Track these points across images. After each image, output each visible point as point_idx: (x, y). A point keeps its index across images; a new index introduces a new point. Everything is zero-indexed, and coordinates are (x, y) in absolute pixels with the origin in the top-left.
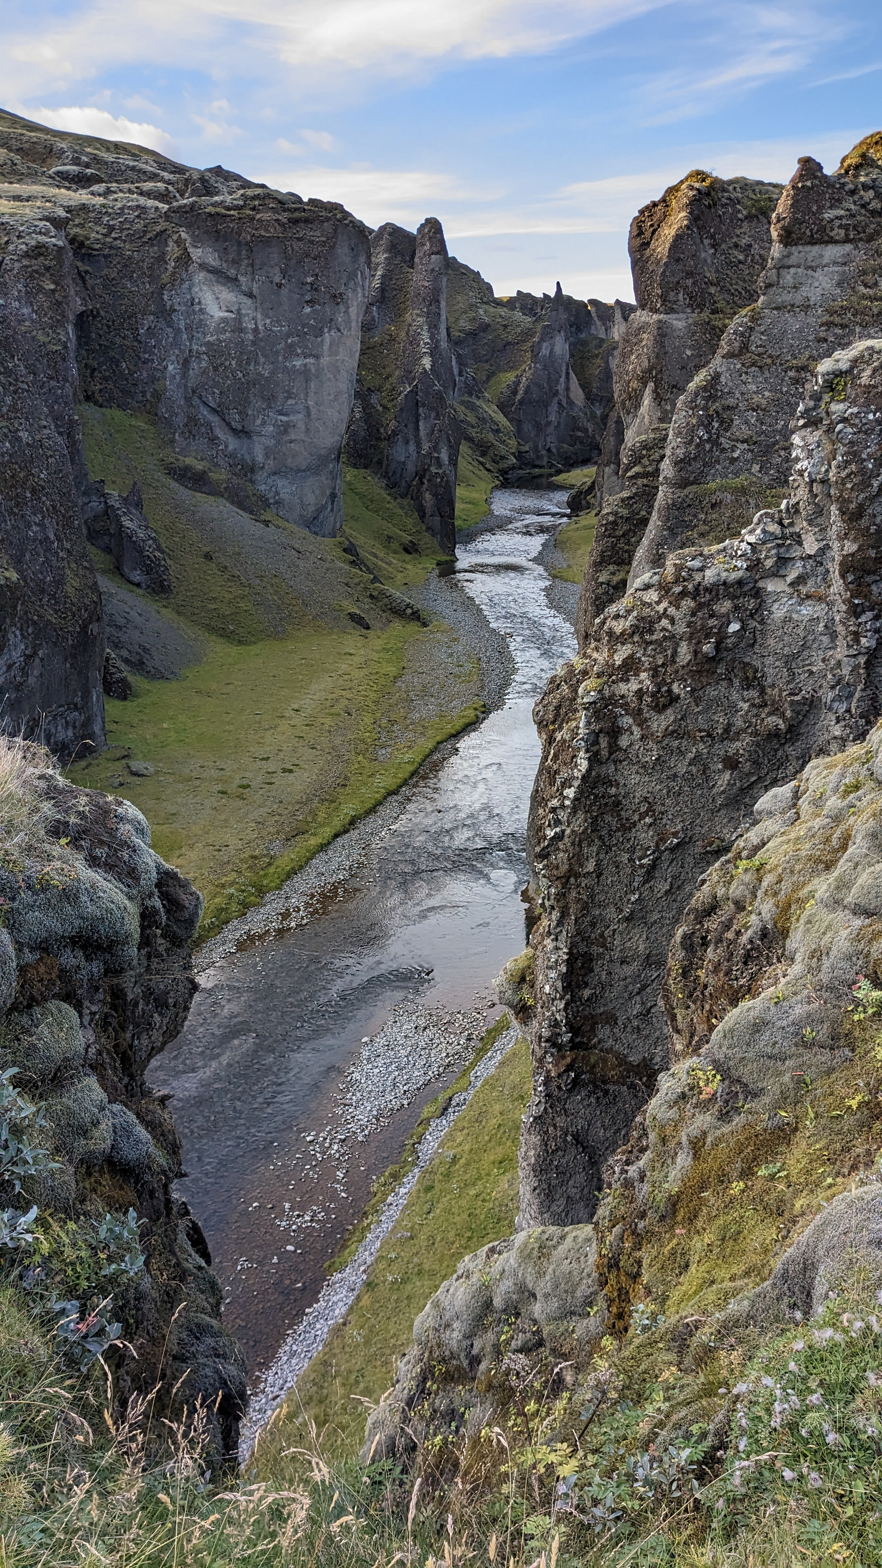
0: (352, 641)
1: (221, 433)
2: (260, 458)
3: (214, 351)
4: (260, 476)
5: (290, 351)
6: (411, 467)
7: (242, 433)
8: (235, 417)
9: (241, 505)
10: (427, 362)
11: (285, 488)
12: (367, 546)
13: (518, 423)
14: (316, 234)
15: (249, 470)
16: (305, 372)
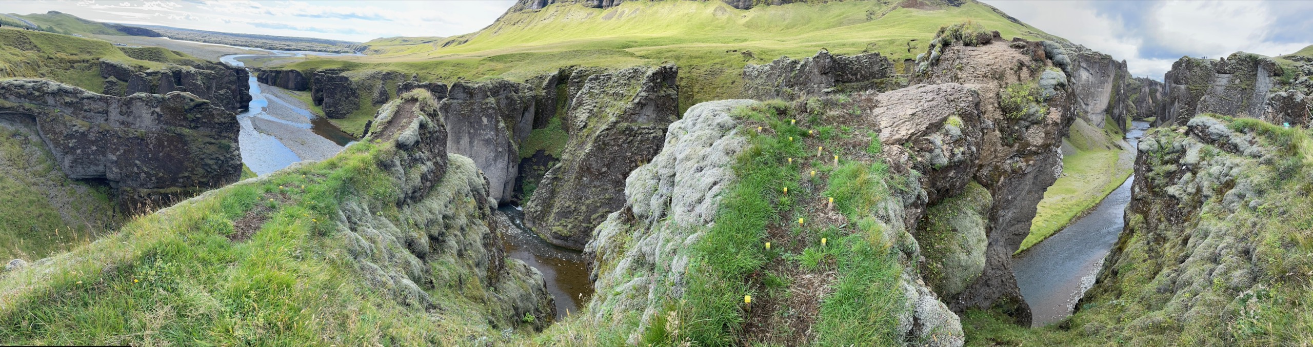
0: (1107, 152)
1: (1082, 104)
2: (1089, 110)
3: (1083, 86)
4: (1089, 114)
5: (1098, 87)
6: (1117, 114)
7: (1087, 105)
8: (1085, 100)
9: (1085, 120)
10: (1122, 91)
11: (1094, 117)
12: (1109, 131)
13: (1137, 106)
14: (1106, 62)
15: (1086, 112)
16: (1101, 92)
